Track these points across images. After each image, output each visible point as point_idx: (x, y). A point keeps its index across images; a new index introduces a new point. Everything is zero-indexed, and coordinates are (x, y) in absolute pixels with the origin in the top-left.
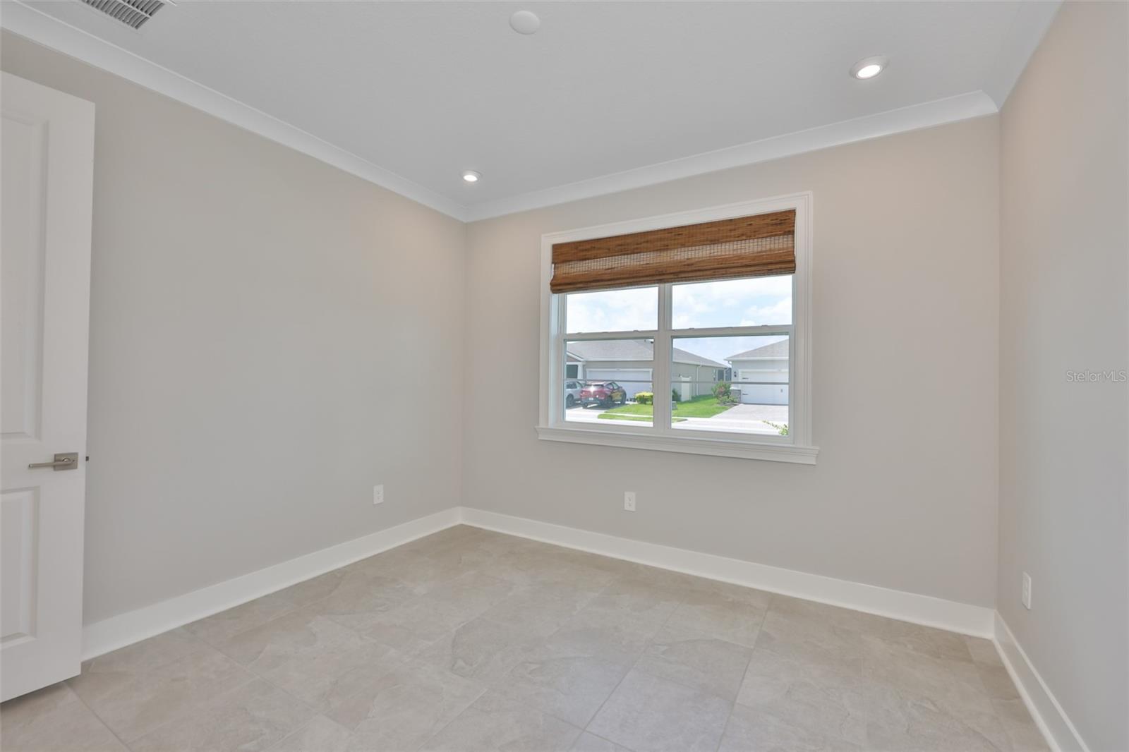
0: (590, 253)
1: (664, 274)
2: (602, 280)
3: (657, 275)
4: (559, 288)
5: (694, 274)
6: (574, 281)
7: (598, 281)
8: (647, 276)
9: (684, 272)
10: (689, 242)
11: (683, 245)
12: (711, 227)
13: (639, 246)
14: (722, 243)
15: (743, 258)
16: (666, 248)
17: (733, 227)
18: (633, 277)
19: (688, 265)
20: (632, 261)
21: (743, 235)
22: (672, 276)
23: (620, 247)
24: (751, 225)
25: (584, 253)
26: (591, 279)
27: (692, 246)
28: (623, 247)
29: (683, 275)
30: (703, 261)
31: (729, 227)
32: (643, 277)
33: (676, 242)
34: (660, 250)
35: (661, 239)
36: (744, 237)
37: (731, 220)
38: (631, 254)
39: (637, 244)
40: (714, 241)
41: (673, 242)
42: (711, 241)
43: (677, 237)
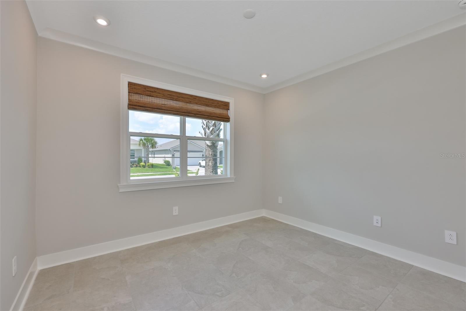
0: (153, 94)
1: (190, 113)
2: (161, 109)
3: (187, 113)
4: (134, 107)
5: (201, 116)
6: (145, 106)
7: (160, 109)
8: (183, 112)
9: (198, 114)
10: (199, 103)
11: (197, 104)
12: (206, 100)
13: (178, 98)
14: (209, 107)
15: (216, 114)
16: (190, 102)
17: (213, 102)
18: (177, 111)
19: (199, 112)
20: (174, 104)
21: (216, 106)
22: (193, 115)
23: (170, 96)
24: (218, 103)
25: (150, 93)
26: (156, 107)
27: (199, 105)
28: (171, 96)
29: (197, 115)
30: (204, 112)
31: (212, 102)
32: (181, 112)
33: (194, 101)
34: (187, 103)
35: (188, 98)
36: (216, 107)
37: (212, 100)
38: (175, 100)
39: (178, 97)
40: (207, 105)
41: (193, 101)
42: (206, 105)
43: (194, 99)
